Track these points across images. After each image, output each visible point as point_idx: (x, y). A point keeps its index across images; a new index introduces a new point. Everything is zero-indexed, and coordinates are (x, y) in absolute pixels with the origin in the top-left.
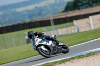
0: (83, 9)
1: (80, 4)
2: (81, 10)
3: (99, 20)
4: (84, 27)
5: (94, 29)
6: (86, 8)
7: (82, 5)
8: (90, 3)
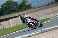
0: (6, 15)
1: (4, 12)
2: (5, 16)
3: (15, 21)
4: (7, 26)
5: (13, 27)
6: (7, 14)
7: (5, 13)
8: (10, 11)
